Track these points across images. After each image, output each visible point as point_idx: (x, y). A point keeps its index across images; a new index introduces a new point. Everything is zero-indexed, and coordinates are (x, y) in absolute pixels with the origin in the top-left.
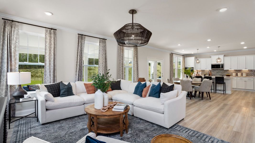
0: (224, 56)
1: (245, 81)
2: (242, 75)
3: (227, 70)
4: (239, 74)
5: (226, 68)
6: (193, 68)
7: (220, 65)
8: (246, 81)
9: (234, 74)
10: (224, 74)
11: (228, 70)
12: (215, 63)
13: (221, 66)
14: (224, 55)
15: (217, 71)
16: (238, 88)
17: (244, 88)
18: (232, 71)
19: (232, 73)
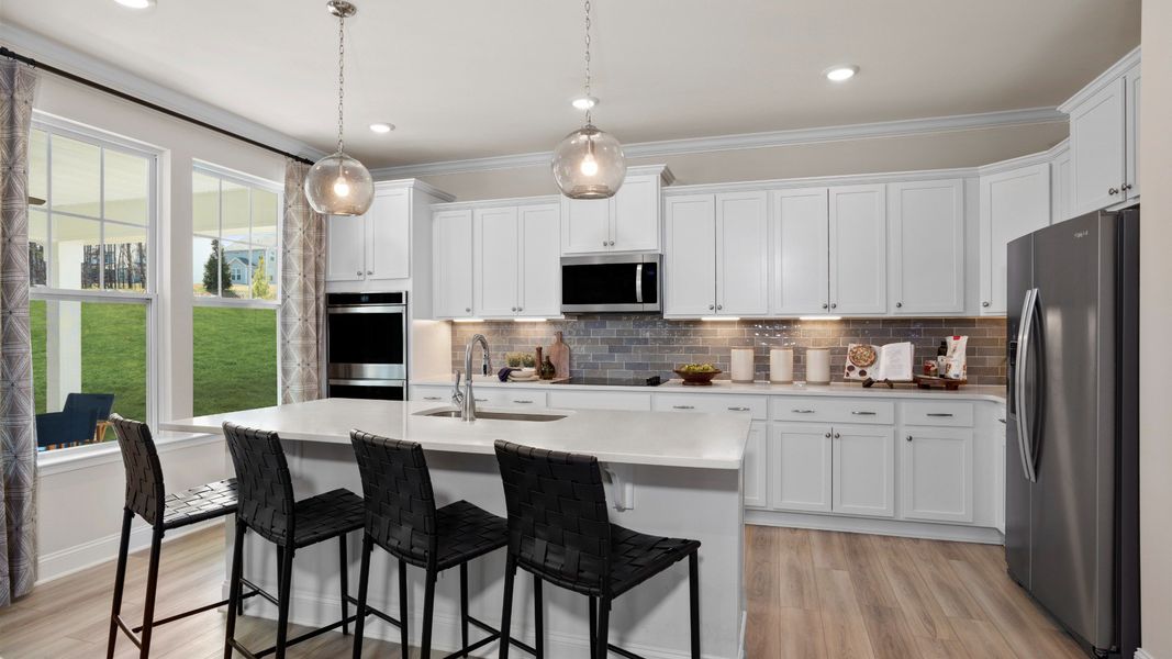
0: (667, 179)
1: (827, 429)
2: (799, 364)
3: (688, 323)
4: (780, 360)
5: (677, 302)
6: (395, 298)
7: (635, 265)
8: (837, 429)
9: (742, 361)
10: (667, 358)
11: (697, 322)
12: (590, 246)
13: (639, 282)
14: (661, 168)
15: (612, 329)
16: (776, 504)
17: (821, 505)
18: (724, 334)
19: (729, 350)
